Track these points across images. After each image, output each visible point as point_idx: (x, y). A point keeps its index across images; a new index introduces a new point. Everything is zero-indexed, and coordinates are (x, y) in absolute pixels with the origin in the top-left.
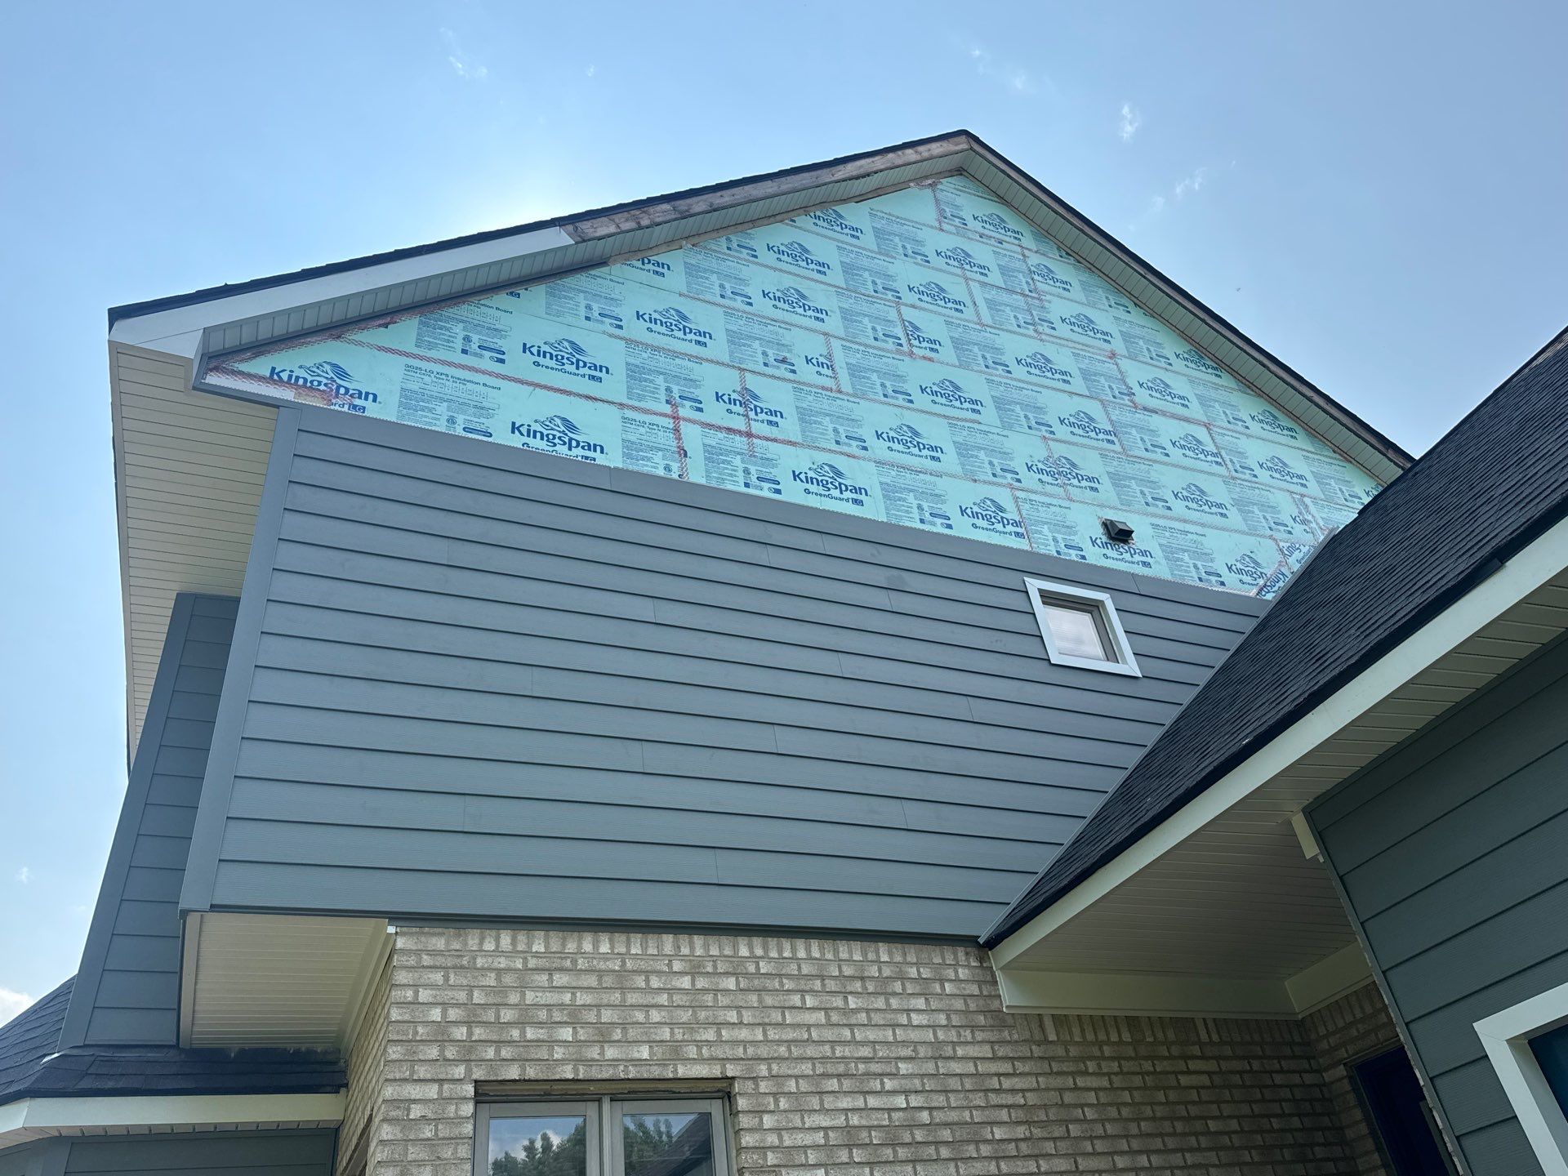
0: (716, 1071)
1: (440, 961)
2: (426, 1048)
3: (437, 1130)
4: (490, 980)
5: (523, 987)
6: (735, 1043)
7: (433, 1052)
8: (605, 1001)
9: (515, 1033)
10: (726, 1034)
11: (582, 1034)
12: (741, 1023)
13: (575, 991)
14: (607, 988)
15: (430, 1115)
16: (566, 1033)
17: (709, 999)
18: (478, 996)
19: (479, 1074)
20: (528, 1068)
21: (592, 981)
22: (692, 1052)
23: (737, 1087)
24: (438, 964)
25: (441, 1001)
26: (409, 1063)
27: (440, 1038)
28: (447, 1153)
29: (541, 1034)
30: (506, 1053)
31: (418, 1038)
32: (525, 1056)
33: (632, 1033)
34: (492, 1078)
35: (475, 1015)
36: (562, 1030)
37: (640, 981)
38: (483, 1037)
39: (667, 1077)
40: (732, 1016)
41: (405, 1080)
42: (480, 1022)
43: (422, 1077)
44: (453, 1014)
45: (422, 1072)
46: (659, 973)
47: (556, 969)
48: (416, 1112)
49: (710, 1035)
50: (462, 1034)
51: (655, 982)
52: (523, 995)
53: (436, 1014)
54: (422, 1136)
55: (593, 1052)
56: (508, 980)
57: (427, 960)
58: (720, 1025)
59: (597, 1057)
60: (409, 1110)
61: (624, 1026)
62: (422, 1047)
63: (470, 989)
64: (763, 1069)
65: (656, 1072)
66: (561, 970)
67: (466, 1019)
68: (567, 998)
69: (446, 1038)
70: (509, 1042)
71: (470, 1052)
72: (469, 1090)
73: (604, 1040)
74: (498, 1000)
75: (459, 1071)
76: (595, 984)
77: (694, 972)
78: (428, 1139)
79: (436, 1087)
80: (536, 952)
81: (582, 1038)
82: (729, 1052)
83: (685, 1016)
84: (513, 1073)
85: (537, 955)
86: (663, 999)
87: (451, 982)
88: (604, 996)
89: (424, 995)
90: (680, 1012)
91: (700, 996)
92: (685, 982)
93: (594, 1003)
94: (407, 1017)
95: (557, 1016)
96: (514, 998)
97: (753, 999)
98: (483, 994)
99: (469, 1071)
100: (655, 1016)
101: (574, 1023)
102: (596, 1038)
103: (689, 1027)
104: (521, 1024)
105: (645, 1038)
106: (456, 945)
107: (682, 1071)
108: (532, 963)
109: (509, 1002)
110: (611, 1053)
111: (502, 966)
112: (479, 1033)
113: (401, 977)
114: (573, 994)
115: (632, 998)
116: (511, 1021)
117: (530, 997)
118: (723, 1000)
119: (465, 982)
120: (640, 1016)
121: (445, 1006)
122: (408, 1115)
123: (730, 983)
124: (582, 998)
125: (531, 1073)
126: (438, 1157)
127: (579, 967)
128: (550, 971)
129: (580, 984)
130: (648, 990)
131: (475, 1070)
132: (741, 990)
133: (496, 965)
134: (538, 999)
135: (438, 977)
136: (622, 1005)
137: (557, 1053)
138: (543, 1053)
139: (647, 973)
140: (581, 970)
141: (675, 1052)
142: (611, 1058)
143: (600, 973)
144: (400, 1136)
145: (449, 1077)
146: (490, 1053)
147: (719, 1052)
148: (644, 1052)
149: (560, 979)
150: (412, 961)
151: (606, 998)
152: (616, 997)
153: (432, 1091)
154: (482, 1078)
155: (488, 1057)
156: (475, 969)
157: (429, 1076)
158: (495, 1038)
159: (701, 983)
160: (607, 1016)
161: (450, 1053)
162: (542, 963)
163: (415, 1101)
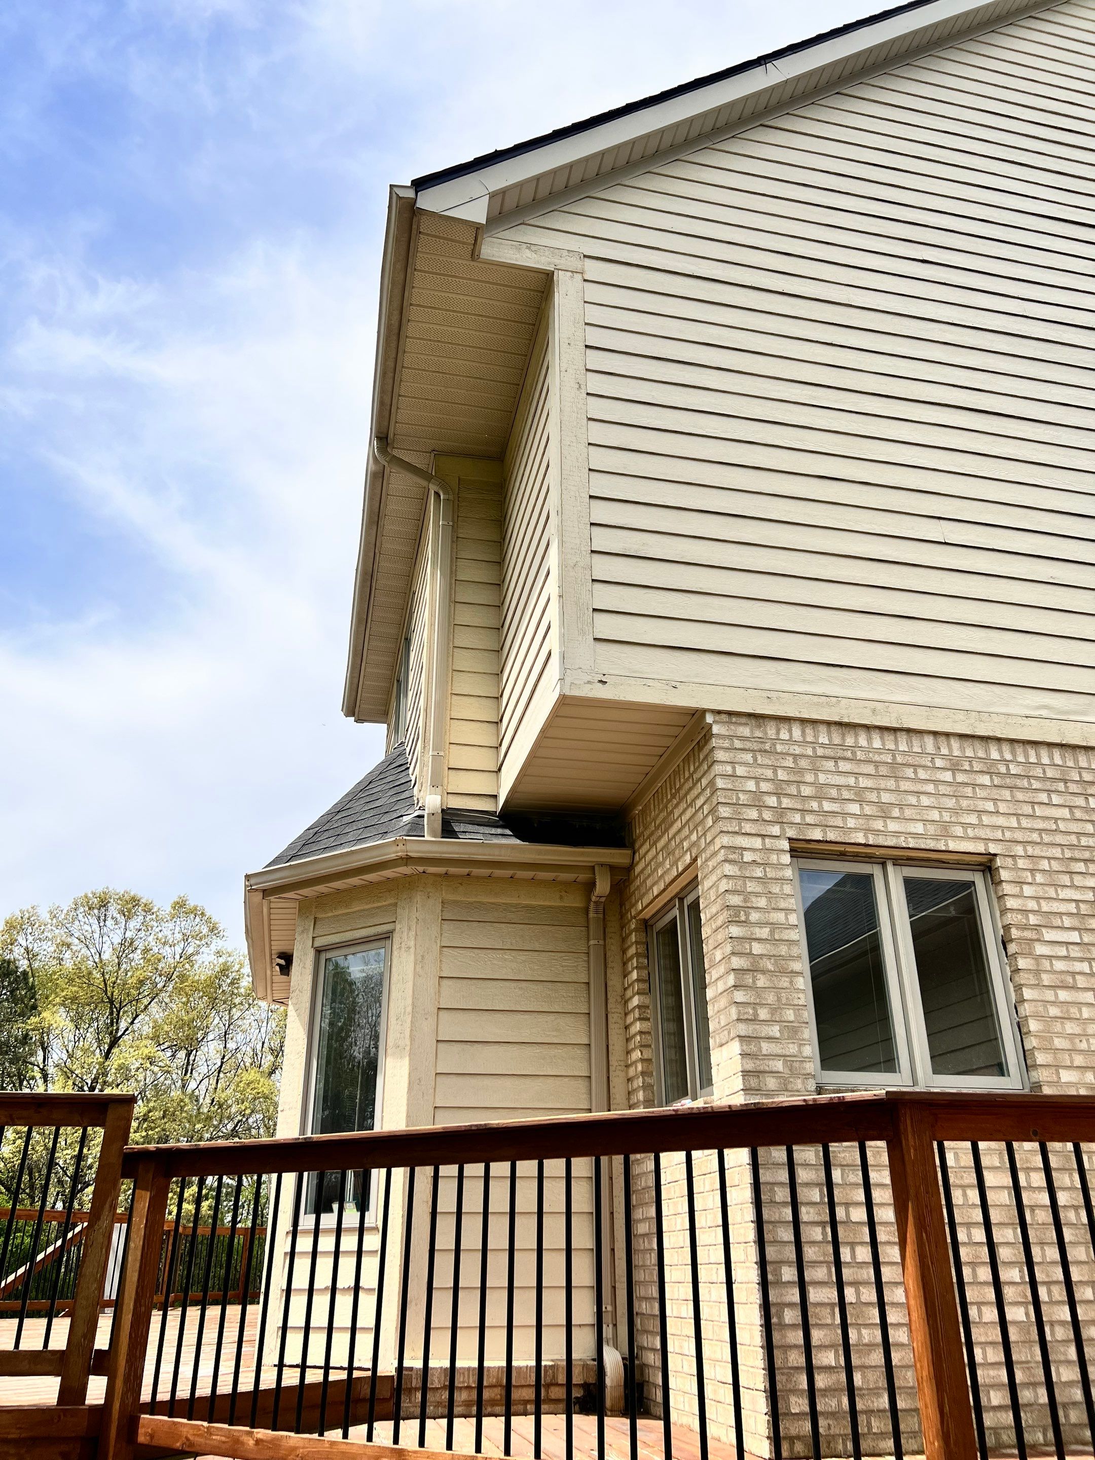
0: (981, 848)
1: (748, 745)
2: (748, 811)
3: (765, 871)
4: (789, 762)
5: (816, 770)
6: (995, 827)
7: (753, 814)
8: (883, 786)
9: (815, 805)
10: (986, 819)
11: (868, 810)
12: (998, 812)
13: (857, 776)
14: (883, 776)
15: (759, 861)
16: (854, 808)
17: (969, 791)
18: (782, 775)
19: (791, 833)
20: (828, 832)
21: (870, 769)
22: (958, 831)
23: (999, 862)
24: (747, 747)
25: (753, 776)
26: (737, 821)
27: (757, 804)
28: (776, 889)
29: (834, 807)
30: (810, 819)
31: (741, 803)
32: (825, 823)
33: (908, 813)
34: (801, 837)
35: (781, 789)
36: (851, 806)
37: (909, 772)
38: (790, 806)
39: (940, 849)
40: (990, 806)
41: (736, 833)
42: (786, 794)
43: (748, 832)
44: (765, 786)
45: (748, 828)
46: (924, 767)
47: (839, 758)
48: (748, 857)
49: (973, 819)
50: (774, 803)
51: (922, 774)
52: (816, 776)
53: (751, 785)
54: (755, 875)
55: (878, 825)
56: (803, 763)
57: (738, 744)
58: (981, 812)
59: (882, 829)
60: (742, 855)
61: (901, 806)
62: (745, 810)
63: (775, 768)
64: (1019, 850)
65: (932, 845)
66: (845, 759)
67: (775, 791)
68: (851, 781)
69: (761, 804)
70: (811, 811)
71: (782, 816)
72: (786, 845)
73: (886, 817)
74: (799, 779)
75: (776, 830)
76: (873, 772)
77: (955, 768)
78: (760, 878)
79: (759, 840)
80: (822, 743)
81: (868, 813)
82: (988, 834)
83: (950, 803)
84: (817, 834)
85: (823, 745)
86: (930, 788)
87: (759, 762)
88: (881, 782)
89: (740, 771)
90: (945, 799)
91: (961, 788)
92: (947, 776)
93: (874, 787)
94: (730, 786)
95: (846, 794)
96: (809, 778)
97: (1007, 794)
98: (785, 773)
99: (783, 830)
100: (925, 801)
101: (861, 801)
102: (879, 814)
103: (955, 811)
104: (819, 798)
105: (918, 817)
106: (758, 734)
107: (953, 846)
108: (820, 752)
109: (806, 781)
110: (893, 826)
111: (797, 752)
112: (786, 802)
113: (720, 755)
114: (856, 778)
115: (905, 785)
116: (810, 795)
117: (822, 778)
118: (980, 793)
119: (770, 763)
120: (913, 800)
121: (757, 779)
122: (742, 859)
123: (985, 780)
124: (864, 782)
125: (831, 836)
126: (770, 892)
127: (858, 758)
128: (836, 759)
129: (860, 771)
130: (917, 780)
131: (787, 830)
132: (995, 786)
133: (791, 751)
134: (829, 780)
135: (748, 757)
136: (897, 791)
137: (850, 823)
138: (838, 822)
139: (915, 767)
140: (860, 760)
141: (945, 830)
142: (893, 830)
143: (877, 764)
144: (738, 873)
145: (769, 833)
146: (797, 818)
147: (982, 833)
148: (919, 828)
149: (844, 766)
150: (726, 744)
151: (883, 783)
152: (891, 784)
153: (757, 843)
154: (794, 837)
155: (796, 821)
156: (776, 753)
157: (753, 832)
158: (799, 807)
159: (961, 778)
160: (886, 797)
161: (767, 815)
162: (829, 752)
163: (745, 849)
